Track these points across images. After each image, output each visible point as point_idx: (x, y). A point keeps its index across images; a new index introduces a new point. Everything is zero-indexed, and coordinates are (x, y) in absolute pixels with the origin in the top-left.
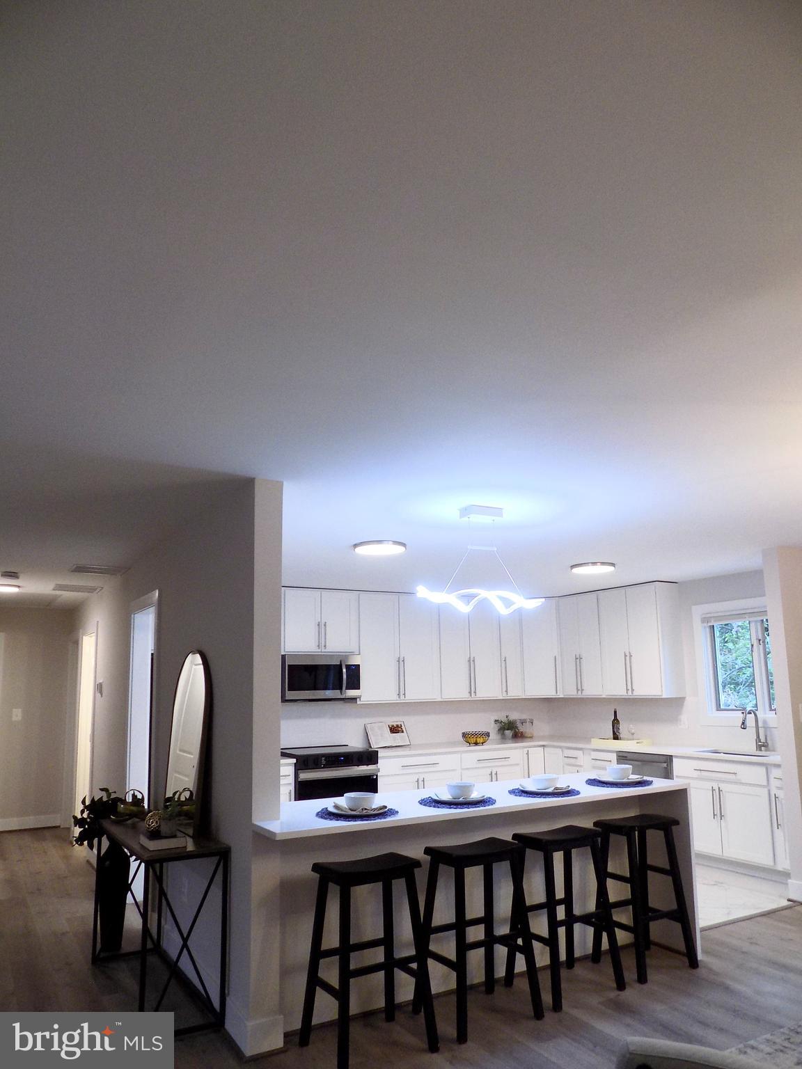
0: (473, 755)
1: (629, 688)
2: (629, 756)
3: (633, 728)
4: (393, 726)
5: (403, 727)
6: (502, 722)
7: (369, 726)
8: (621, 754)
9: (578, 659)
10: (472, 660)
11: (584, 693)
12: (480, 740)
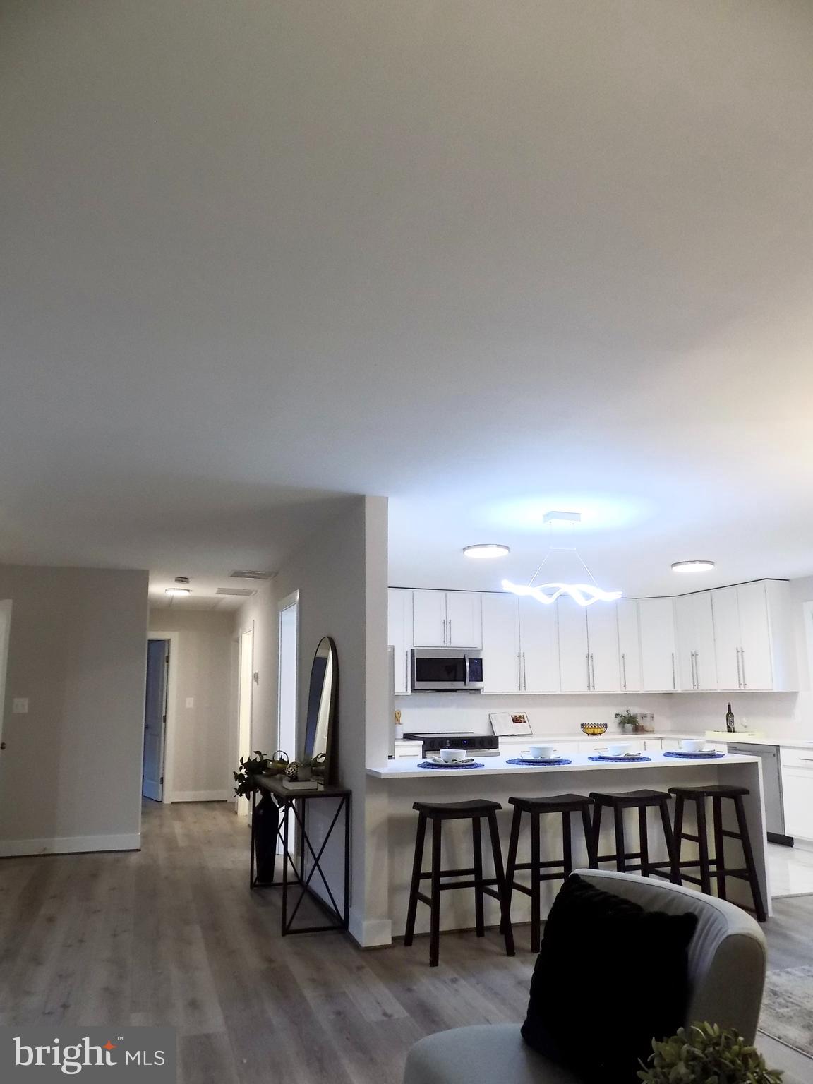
1: (742, 682)
2: (739, 747)
3: (745, 721)
4: (516, 716)
5: (525, 718)
6: (622, 715)
7: (492, 716)
8: (732, 745)
9: (694, 655)
10: (590, 656)
11: (700, 688)
12: (597, 731)
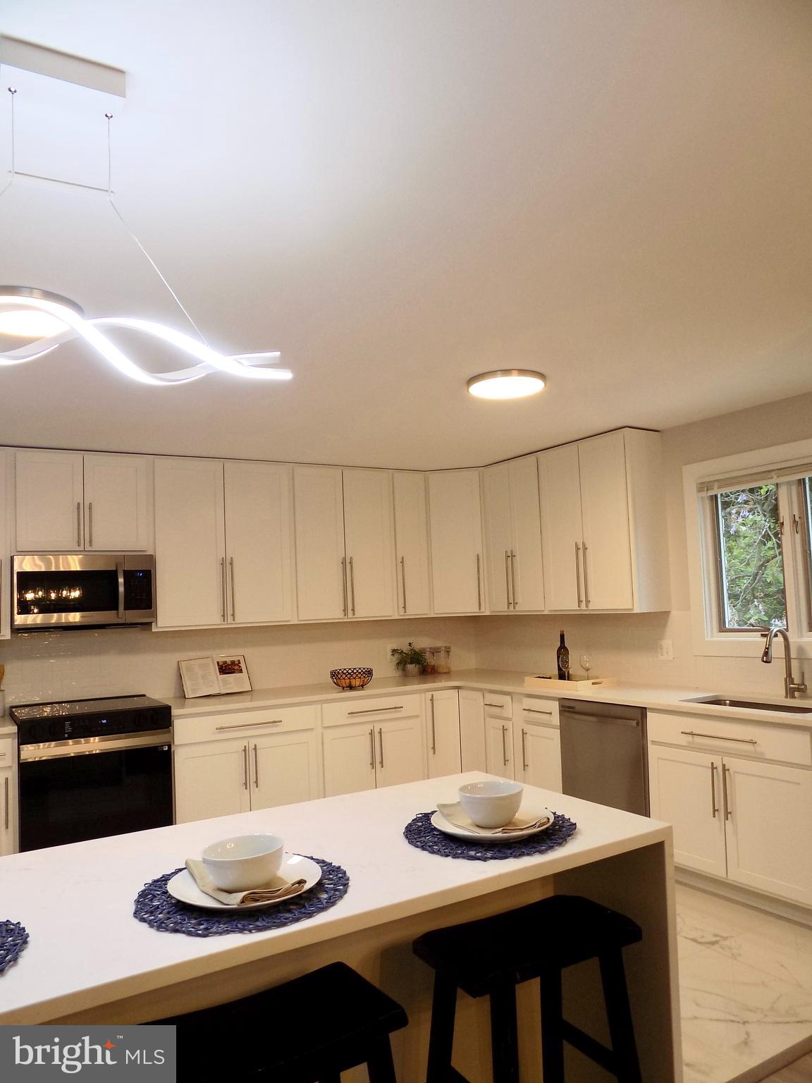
0: (342, 705)
1: (583, 598)
2: (578, 707)
3: (587, 660)
4: (225, 662)
5: (243, 665)
6: (402, 652)
7: (183, 665)
8: (567, 703)
9: (510, 556)
10: (348, 561)
11: (518, 608)
12: (357, 682)
